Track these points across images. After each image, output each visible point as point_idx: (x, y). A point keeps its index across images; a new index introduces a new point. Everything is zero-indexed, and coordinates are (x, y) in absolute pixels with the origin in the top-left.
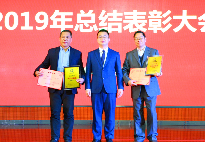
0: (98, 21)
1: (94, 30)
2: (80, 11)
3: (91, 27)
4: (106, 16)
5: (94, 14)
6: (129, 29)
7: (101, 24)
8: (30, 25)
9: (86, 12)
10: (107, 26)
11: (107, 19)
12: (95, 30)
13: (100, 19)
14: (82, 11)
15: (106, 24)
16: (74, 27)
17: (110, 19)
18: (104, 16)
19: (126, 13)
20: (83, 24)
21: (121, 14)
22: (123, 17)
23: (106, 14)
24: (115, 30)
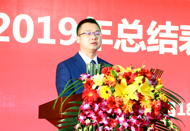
0: (146, 37)
1: (140, 48)
2: (122, 20)
3: (136, 44)
4: (158, 30)
5: (141, 26)
6: (186, 50)
7: (150, 41)
8: (52, 37)
9: (131, 22)
10: (158, 44)
11: (158, 35)
12: (142, 50)
13: (148, 34)
14: (124, 21)
15: (156, 41)
16: (114, 43)
17: (162, 35)
18: (154, 29)
19: (183, 27)
20: (126, 39)
21: (176, 28)
22: (179, 33)
23: (157, 26)
24: (168, 50)
